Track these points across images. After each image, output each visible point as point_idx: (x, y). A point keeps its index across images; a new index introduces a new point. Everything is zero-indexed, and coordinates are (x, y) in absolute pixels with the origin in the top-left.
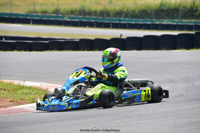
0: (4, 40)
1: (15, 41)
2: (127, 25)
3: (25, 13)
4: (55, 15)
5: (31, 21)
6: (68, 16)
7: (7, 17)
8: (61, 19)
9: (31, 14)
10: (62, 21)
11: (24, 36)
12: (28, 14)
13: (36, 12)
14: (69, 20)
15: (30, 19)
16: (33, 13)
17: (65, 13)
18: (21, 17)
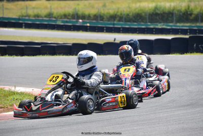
2: (121, 29)
3: (17, 17)
4: (47, 19)
5: (24, 25)
6: (61, 20)
8: (54, 23)
9: (23, 18)
10: (54, 25)
11: (16, 40)
12: (21, 18)
13: (29, 16)
14: (62, 24)
15: (22, 23)
16: (26, 16)
17: (58, 17)
18: (13, 21)
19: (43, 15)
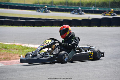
0: (19, 20)
1: (25, 20)
3: (33, 4)
4: (50, 5)
5: (36, 8)
6: (58, 6)
7: (22, 6)
8: (54, 8)
9: (36, 4)
12: (35, 4)
13: (39, 3)
14: (59, 8)
15: (35, 8)
16: (38, 3)
17: (57, 4)
18: (30, 6)
19: (48, 3)
